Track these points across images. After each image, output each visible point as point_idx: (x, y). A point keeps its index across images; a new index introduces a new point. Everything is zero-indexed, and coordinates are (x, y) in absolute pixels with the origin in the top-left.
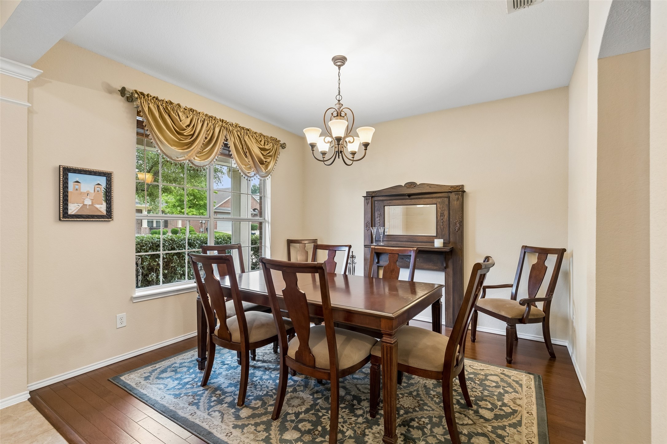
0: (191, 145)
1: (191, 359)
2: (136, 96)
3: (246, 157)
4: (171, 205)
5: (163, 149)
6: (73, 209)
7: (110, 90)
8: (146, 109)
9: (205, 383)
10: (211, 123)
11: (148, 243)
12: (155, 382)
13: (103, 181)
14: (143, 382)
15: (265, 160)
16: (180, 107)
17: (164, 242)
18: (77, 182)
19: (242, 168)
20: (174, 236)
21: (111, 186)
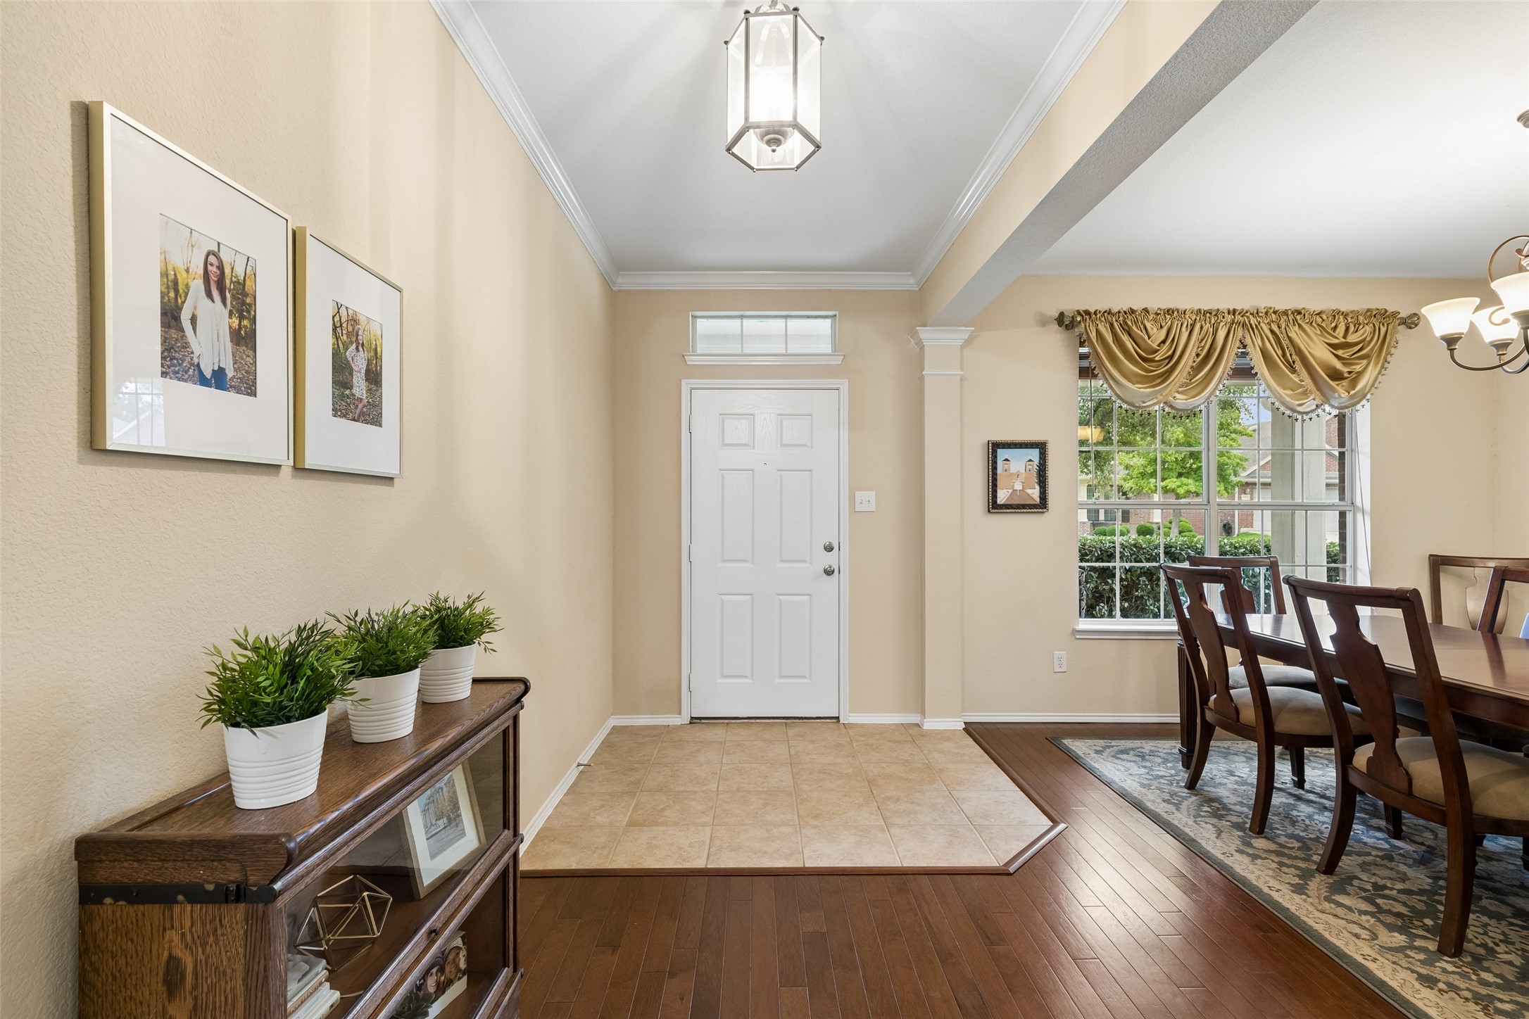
0: (1168, 376)
1: (1170, 751)
2: (1079, 319)
3: (1294, 371)
4: (1136, 472)
5: (1118, 393)
6: (1002, 497)
7: (1043, 322)
8: (1093, 335)
9: (1192, 785)
10: (1208, 324)
11: (1094, 549)
12: (1110, 759)
13: (1034, 454)
14: (1093, 755)
15: (1345, 370)
16: (1149, 313)
17: (1122, 550)
18: (1007, 460)
19: (1283, 398)
20: (1141, 540)
21: (1045, 462)
